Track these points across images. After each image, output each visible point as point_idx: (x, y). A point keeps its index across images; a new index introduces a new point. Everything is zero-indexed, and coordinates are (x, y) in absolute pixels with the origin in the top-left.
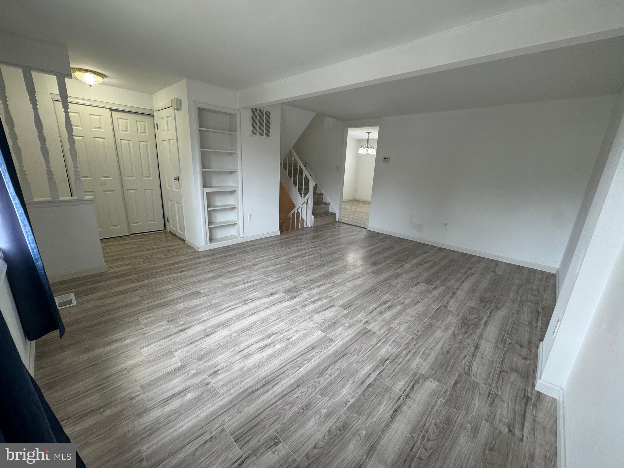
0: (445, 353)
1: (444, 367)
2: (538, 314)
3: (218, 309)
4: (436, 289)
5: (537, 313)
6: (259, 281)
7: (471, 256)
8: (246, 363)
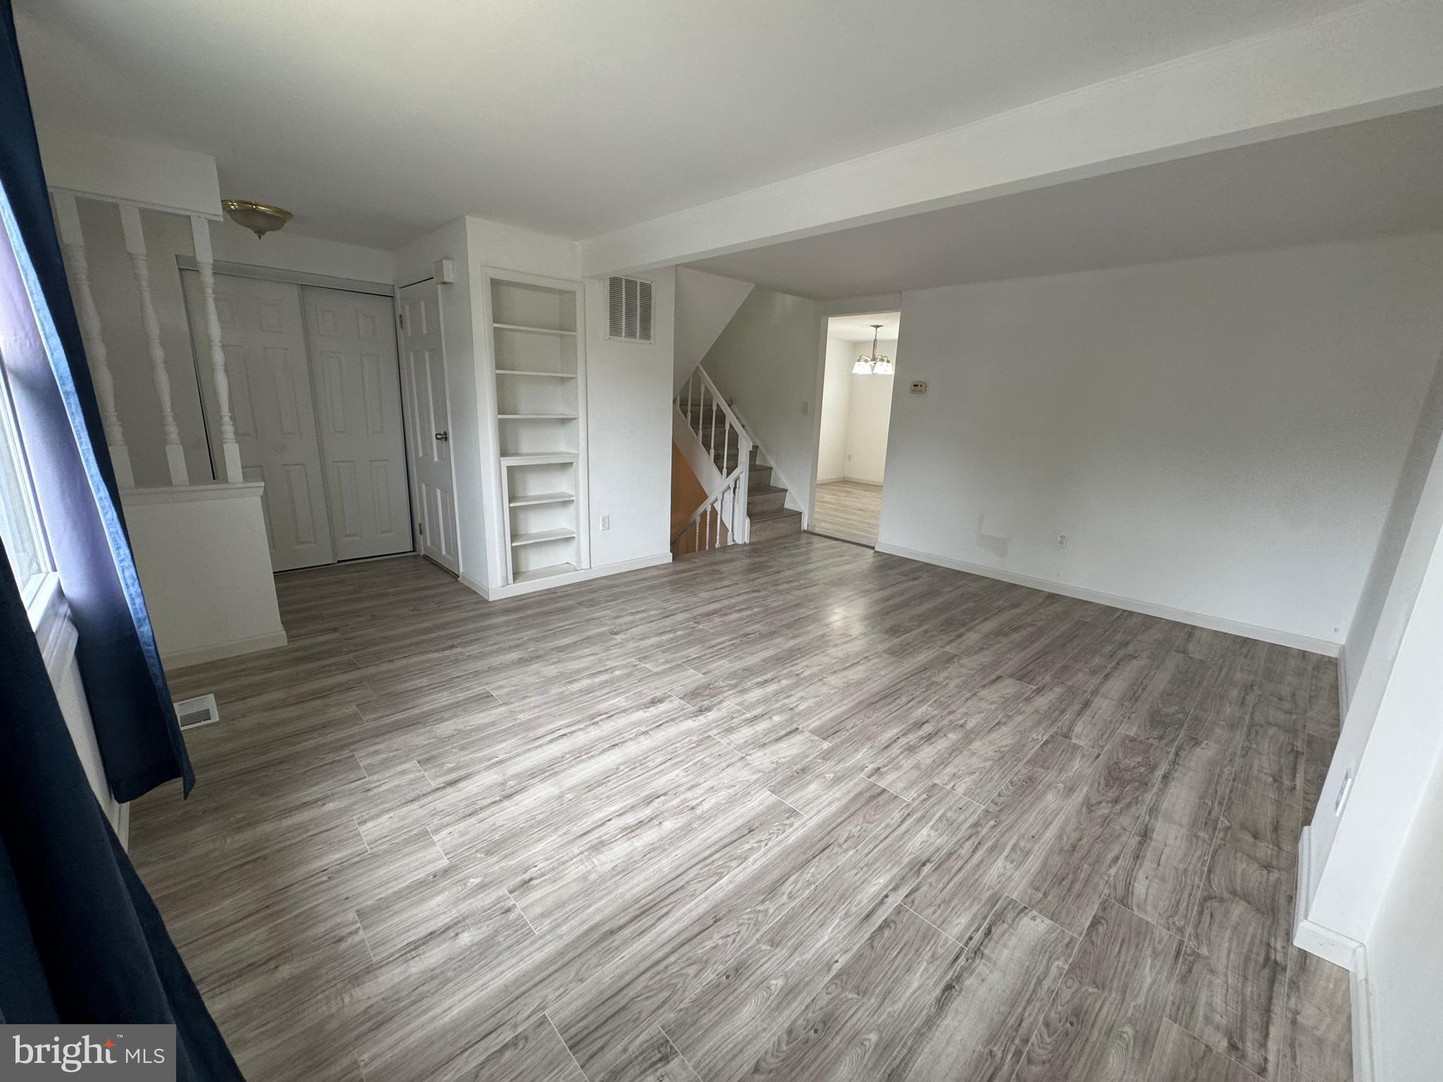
0: (1066, 848)
1: (1064, 883)
2: (1296, 758)
3: (532, 735)
4: (1042, 693)
5: (1292, 754)
6: (626, 671)
7: (1126, 614)
8: (596, 862)
